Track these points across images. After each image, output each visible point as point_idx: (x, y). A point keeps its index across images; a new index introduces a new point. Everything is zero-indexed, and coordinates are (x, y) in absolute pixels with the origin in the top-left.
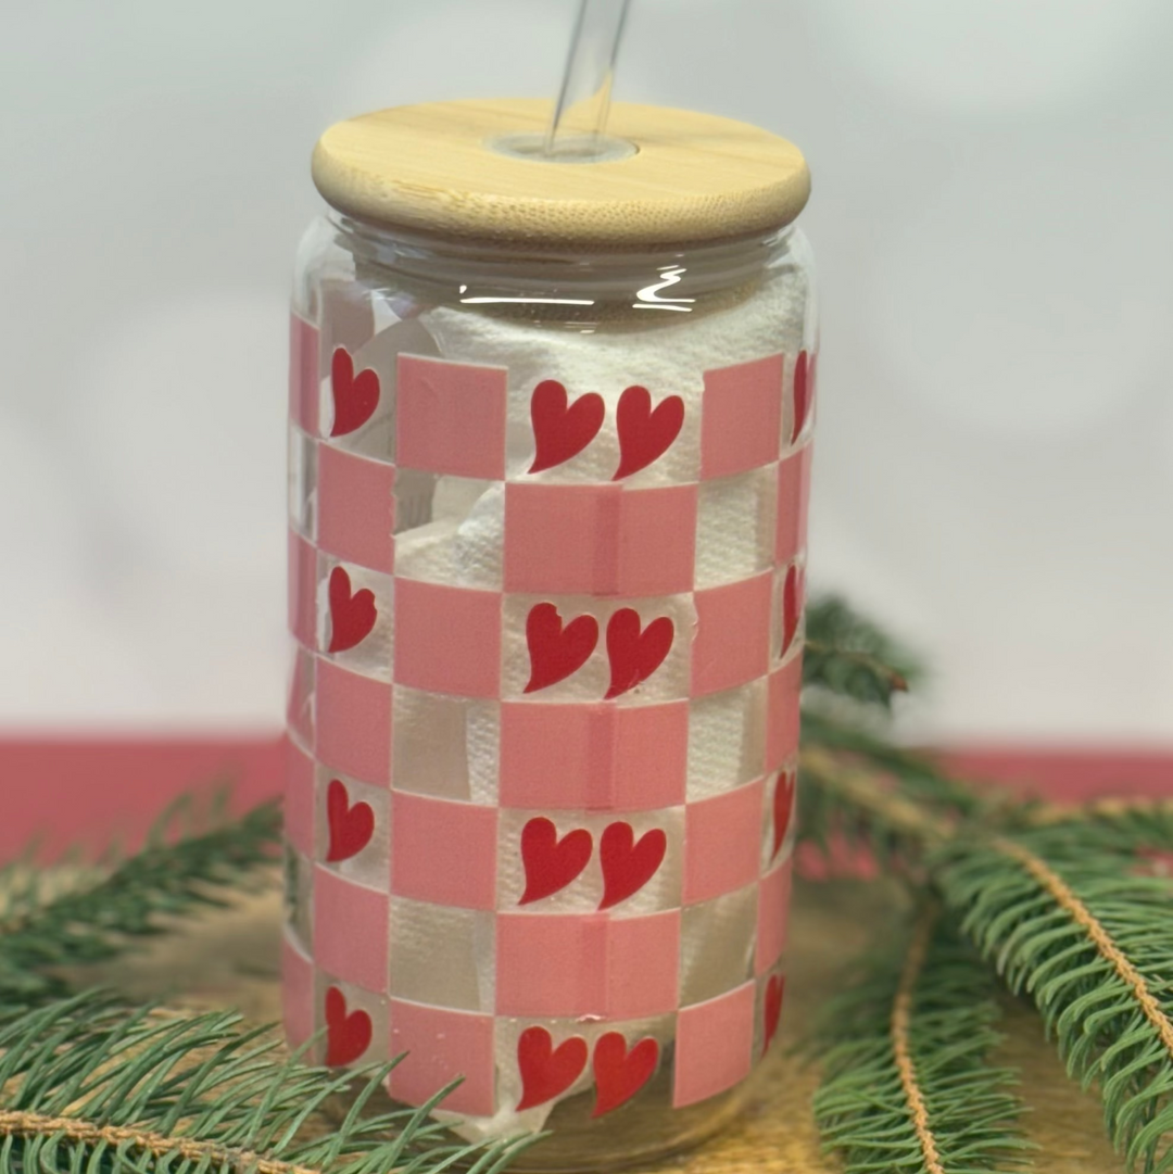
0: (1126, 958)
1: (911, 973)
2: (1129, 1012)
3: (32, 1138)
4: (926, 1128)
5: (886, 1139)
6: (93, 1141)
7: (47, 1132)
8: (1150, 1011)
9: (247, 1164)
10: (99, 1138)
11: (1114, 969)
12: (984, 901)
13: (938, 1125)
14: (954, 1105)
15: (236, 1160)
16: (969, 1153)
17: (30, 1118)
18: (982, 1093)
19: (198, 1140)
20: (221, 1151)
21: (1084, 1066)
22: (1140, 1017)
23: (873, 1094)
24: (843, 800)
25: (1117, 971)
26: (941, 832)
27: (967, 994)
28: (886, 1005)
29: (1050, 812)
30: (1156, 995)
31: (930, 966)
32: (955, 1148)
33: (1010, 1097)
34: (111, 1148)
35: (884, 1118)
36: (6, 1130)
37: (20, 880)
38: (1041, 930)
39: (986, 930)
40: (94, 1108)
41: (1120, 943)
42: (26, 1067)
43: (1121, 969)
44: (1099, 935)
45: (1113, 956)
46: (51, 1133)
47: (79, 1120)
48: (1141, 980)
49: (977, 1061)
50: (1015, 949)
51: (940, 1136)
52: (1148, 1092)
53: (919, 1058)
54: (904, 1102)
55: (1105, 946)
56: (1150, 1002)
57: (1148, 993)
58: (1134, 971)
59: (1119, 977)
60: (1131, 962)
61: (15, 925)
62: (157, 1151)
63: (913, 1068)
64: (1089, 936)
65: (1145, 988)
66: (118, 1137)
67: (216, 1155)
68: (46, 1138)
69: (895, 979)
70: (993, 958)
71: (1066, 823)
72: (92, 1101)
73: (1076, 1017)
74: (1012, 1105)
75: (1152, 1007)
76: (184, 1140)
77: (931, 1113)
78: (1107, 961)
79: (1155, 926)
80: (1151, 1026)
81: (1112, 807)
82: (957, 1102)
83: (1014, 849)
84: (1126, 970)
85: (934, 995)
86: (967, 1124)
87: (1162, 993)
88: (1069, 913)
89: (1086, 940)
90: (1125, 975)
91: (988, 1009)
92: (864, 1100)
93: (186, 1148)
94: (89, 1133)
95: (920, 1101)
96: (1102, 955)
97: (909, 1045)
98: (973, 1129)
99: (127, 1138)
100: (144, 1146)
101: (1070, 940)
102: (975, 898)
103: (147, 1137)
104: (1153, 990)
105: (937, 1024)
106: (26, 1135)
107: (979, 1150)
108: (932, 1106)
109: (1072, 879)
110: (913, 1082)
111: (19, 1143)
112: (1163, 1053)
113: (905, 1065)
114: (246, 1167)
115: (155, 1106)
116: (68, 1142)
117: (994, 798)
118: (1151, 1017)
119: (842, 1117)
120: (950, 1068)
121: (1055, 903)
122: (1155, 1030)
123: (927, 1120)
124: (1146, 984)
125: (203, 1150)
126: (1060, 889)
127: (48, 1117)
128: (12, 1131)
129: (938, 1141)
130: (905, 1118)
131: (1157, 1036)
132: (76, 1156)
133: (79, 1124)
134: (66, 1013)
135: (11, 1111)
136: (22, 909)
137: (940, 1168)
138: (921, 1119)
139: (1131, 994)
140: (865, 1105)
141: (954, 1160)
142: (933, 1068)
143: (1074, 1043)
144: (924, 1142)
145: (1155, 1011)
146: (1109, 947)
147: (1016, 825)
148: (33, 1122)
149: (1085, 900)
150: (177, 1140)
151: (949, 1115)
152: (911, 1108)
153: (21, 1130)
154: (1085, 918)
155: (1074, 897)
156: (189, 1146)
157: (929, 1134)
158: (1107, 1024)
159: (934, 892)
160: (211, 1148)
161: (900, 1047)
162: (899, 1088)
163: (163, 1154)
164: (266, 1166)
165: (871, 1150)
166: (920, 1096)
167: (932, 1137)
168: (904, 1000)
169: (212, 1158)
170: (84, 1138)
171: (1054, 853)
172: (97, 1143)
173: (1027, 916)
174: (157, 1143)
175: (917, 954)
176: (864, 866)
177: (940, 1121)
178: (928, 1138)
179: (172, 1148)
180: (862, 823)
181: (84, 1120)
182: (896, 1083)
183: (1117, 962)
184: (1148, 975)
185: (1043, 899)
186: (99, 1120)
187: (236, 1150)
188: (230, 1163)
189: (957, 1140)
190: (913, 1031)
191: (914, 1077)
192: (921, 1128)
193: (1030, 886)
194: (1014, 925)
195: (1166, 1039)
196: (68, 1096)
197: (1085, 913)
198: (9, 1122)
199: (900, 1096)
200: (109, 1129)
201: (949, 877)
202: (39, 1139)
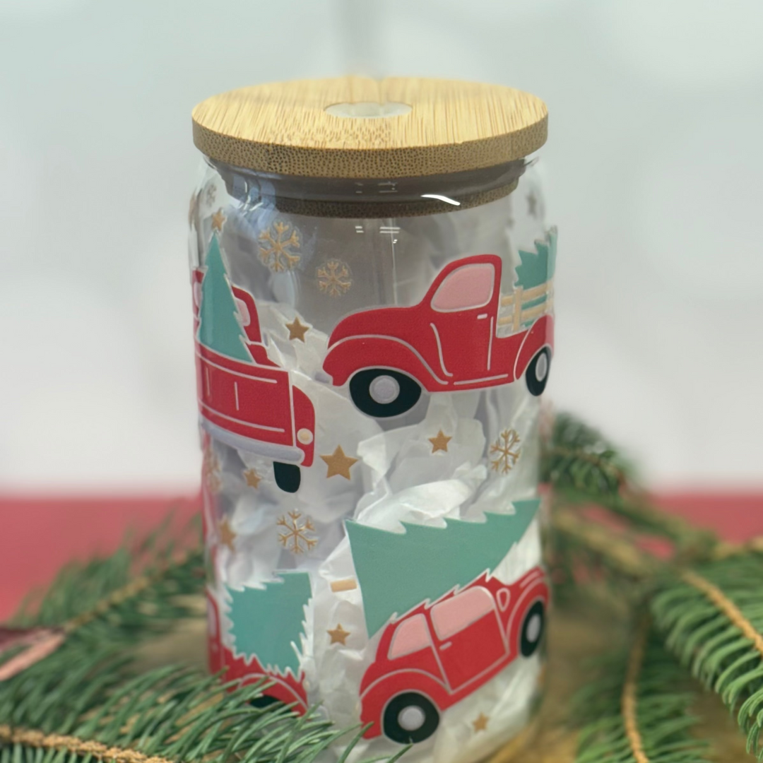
1: (634, 668)
12: (680, 624)
28: (616, 693)
29: (724, 548)
31: (648, 663)
38: (722, 645)
39: (684, 643)
49: (687, 734)
50: (706, 658)
53: (645, 732)
63: (640, 739)
64: (755, 647)
69: (624, 670)
70: (692, 658)
71: (733, 558)
73: (751, 712)
83: (700, 582)
85: (652, 684)
88: (740, 631)
89: (753, 651)
91: (687, 697)
97: (636, 722)
101: (745, 650)
102: (674, 623)
105: (657, 706)
109: (740, 603)
110: (641, 750)
113: (634, 739)
120: (668, 740)
121: (730, 624)
126: (733, 612)
143: (750, 727)
147: (701, 561)
149: (751, 620)
154: (751, 634)
155: (744, 618)
161: (630, 724)
162: (631, 755)
168: (630, 688)
171: (726, 588)
173: (712, 634)
175: (637, 654)
182: (627, 752)
185: (720, 621)
190: (639, 712)
191: (641, 746)
193: (710, 611)
197: (752, 630)
201: (657, 604)
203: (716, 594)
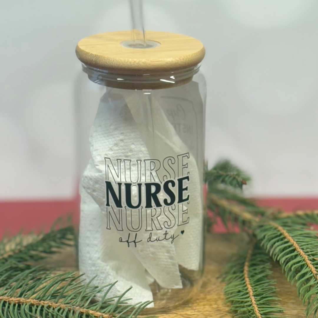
0: (303, 251)
1: (249, 256)
2: (304, 265)
3: (23, 304)
4: (252, 296)
5: (243, 298)
6: (38, 305)
7: (26, 303)
8: (309, 264)
9: (77, 309)
10: (40, 304)
11: (300, 254)
12: (266, 238)
13: (255, 295)
14: (259, 290)
15: (74, 309)
16: (263, 301)
17: (22, 299)
18: (266, 286)
19: (65, 304)
20: (71, 307)
21: (292, 279)
22: (306, 266)
23: (239, 287)
24: (230, 213)
25: (300, 255)
26: (256, 220)
27: (263, 262)
28: (243, 265)
29: (285, 215)
30: (310, 260)
31: (254, 255)
32: (260, 300)
33: (273, 287)
34: (43, 307)
35: (242, 293)
36: (16, 302)
37: (18, 240)
38: (282, 244)
39: (267, 245)
40: (38, 297)
41: (302, 247)
42: (21, 287)
43: (301, 254)
44: (296, 246)
45: (300, 251)
46: (27, 303)
47: (34, 300)
48: (307, 256)
49: (265, 278)
50: (275, 250)
51: (256, 297)
52: (309, 284)
53: (251, 278)
54: (247, 289)
55: (297, 248)
56: (309, 262)
57: (308, 260)
58: (305, 254)
59: (301, 256)
60: (304, 252)
61: (17, 251)
62: (54, 307)
63: (249, 281)
64: (294, 246)
65: (307, 259)
66: (44, 304)
67: (69, 308)
68: (26, 304)
69: (245, 258)
70: (269, 252)
71: (288, 217)
72: (37, 295)
73: (290, 266)
74: (274, 289)
75: (309, 263)
76: (61, 304)
77: (254, 292)
78: (298, 252)
79: (310, 243)
80: (309, 268)
81: (300, 213)
82: (260, 289)
83: (274, 224)
84: (303, 254)
85: (254, 262)
86: (262, 294)
87: (312, 260)
88: (288, 240)
89: (293, 247)
90: (302, 256)
91: (268, 265)
92: (237, 289)
93: (62, 306)
94: (37, 303)
95: (251, 289)
96: (297, 250)
97: (248, 275)
98: (264, 296)
99: (47, 304)
100: (51, 306)
101: (290, 247)
102: (264, 237)
103: (52, 304)
104: (309, 259)
105: (255, 269)
106: (21, 303)
107: (265, 301)
108: (254, 290)
109: (289, 232)
110: (249, 284)
111: (19, 306)
112: (312, 275)
113: (247, 279)
114: (77, 311)
115: (54, 296)
116: (32, 305)
117: (269, 211)
118: (309, 266)
119: (232, 293)
120: (258, 280)
121: (285, 238)
122: (310, 269)
123: (253, 294)
124: (308, 258)
125: (66, 306)
126: (286, 234)
127: (27, 299)
128: (18, 303)
129: (255, 299)
130: (247, 293)
131: (311, 271)
132: (34, 309)
133: (35, 300)
134: (31, 273)
135: (17, 297)
136: (19, 247)
137: (256, 305)
138: (251, 293)
139: (304, 260)
140: (237, 290)
141: (259, 303)
142: (254, 281)
143: (289, 273)
144: (252, 299)
145: (310, 264)
146: (299, 249)
147: (275, 218)
148: (23, 300)
149: (292, 237)
150: (59, 304)
151: (258, 292)
152: (249, 291)
153: (20, 302)
154: (292, 241)
155: (290, 236)
156: (63, 305)
157: (253, 297)
158: (298, 268)
159: (255, 236)
160: (68, 306)
161: (246, 276)
162: (246, 286)
163: (56, 308)
164: (82, 310)
165: (239, 301)
166: (251, 288)
167: (254, 298)
168: (247, 264)
169: (69, 309)
170: (36, 304)
171: (285, 225)
172: (39, 305)
173: (278, 241)
174: (54, 305)
175: (250, 252)
176: (237, 230)
177: (256, 294)
178: (253, 298)
179: (58, 306)
180: (236, 218)
181: (36, 300)
182: (245, 284)
183: (300, 252)
184: (309, 255)
185: (282, 237)
186: (39, 299)
187: (75, 306)
188: (73, 310)
189: (260, 298)
190: (249, 271)
191: (250, 283)
192: (251, 296)
193: (279, 234)
194: (275, 243)
195: (313, 271)
196: (32, 294)
197: (292, 240)
198: (17, 300)
199: (246, 288)
200: (42, 302)
201: (257, 232)
202: (24, 304)
203: (280, 228)
